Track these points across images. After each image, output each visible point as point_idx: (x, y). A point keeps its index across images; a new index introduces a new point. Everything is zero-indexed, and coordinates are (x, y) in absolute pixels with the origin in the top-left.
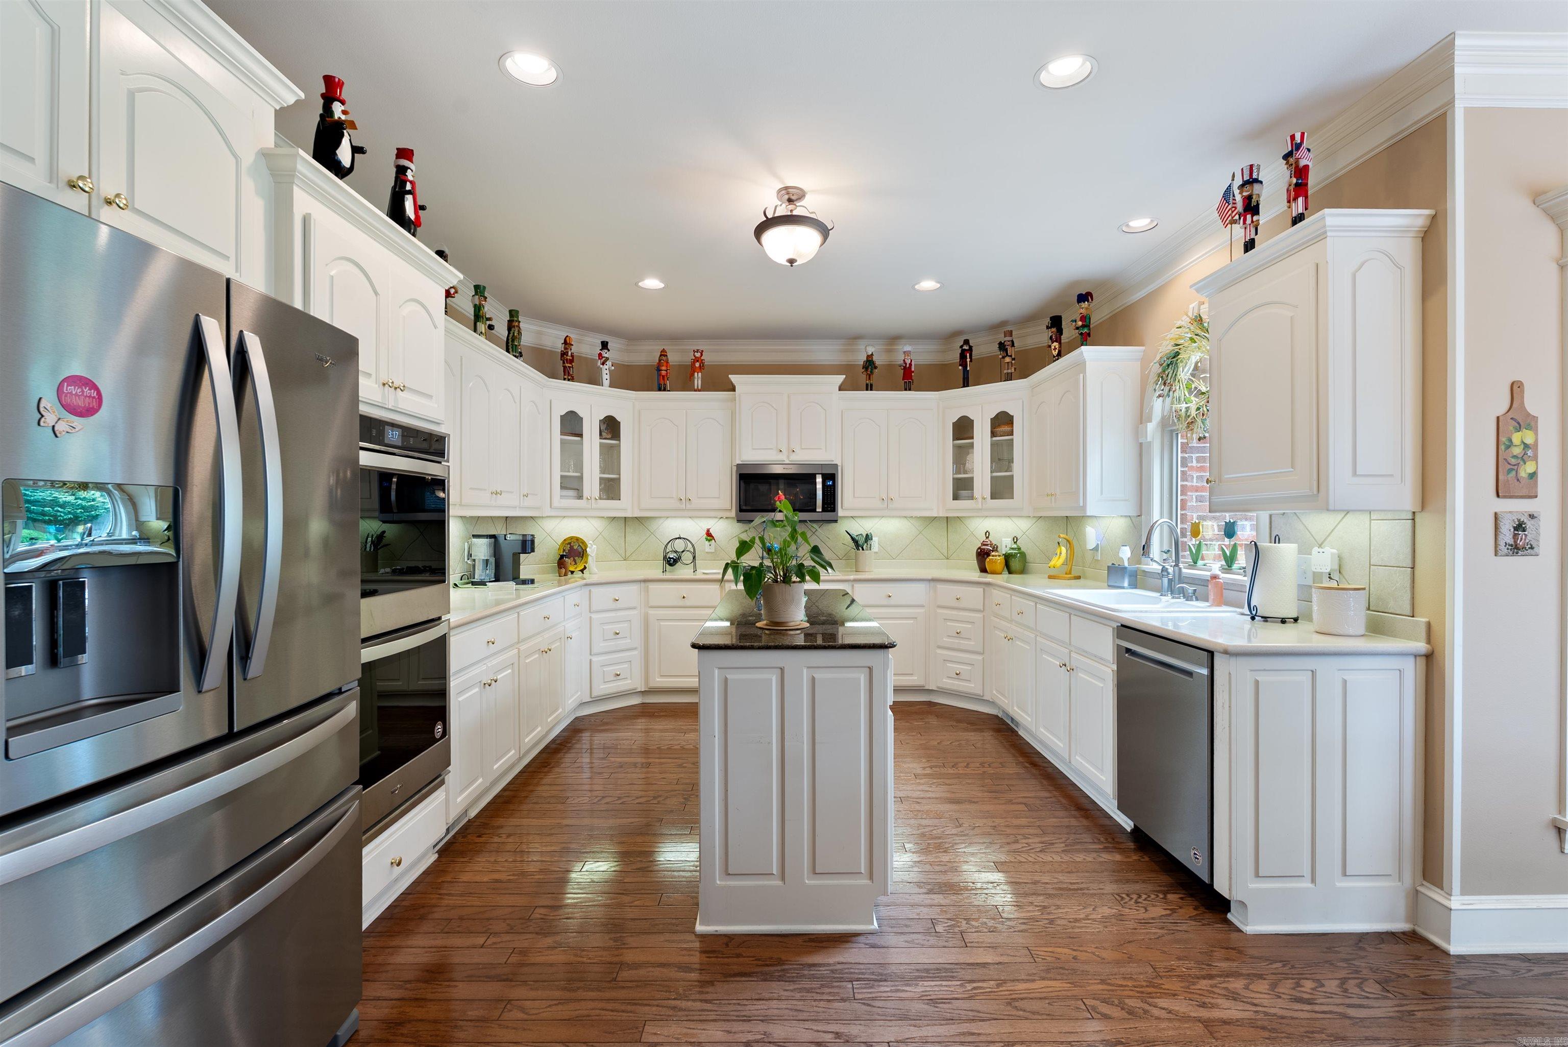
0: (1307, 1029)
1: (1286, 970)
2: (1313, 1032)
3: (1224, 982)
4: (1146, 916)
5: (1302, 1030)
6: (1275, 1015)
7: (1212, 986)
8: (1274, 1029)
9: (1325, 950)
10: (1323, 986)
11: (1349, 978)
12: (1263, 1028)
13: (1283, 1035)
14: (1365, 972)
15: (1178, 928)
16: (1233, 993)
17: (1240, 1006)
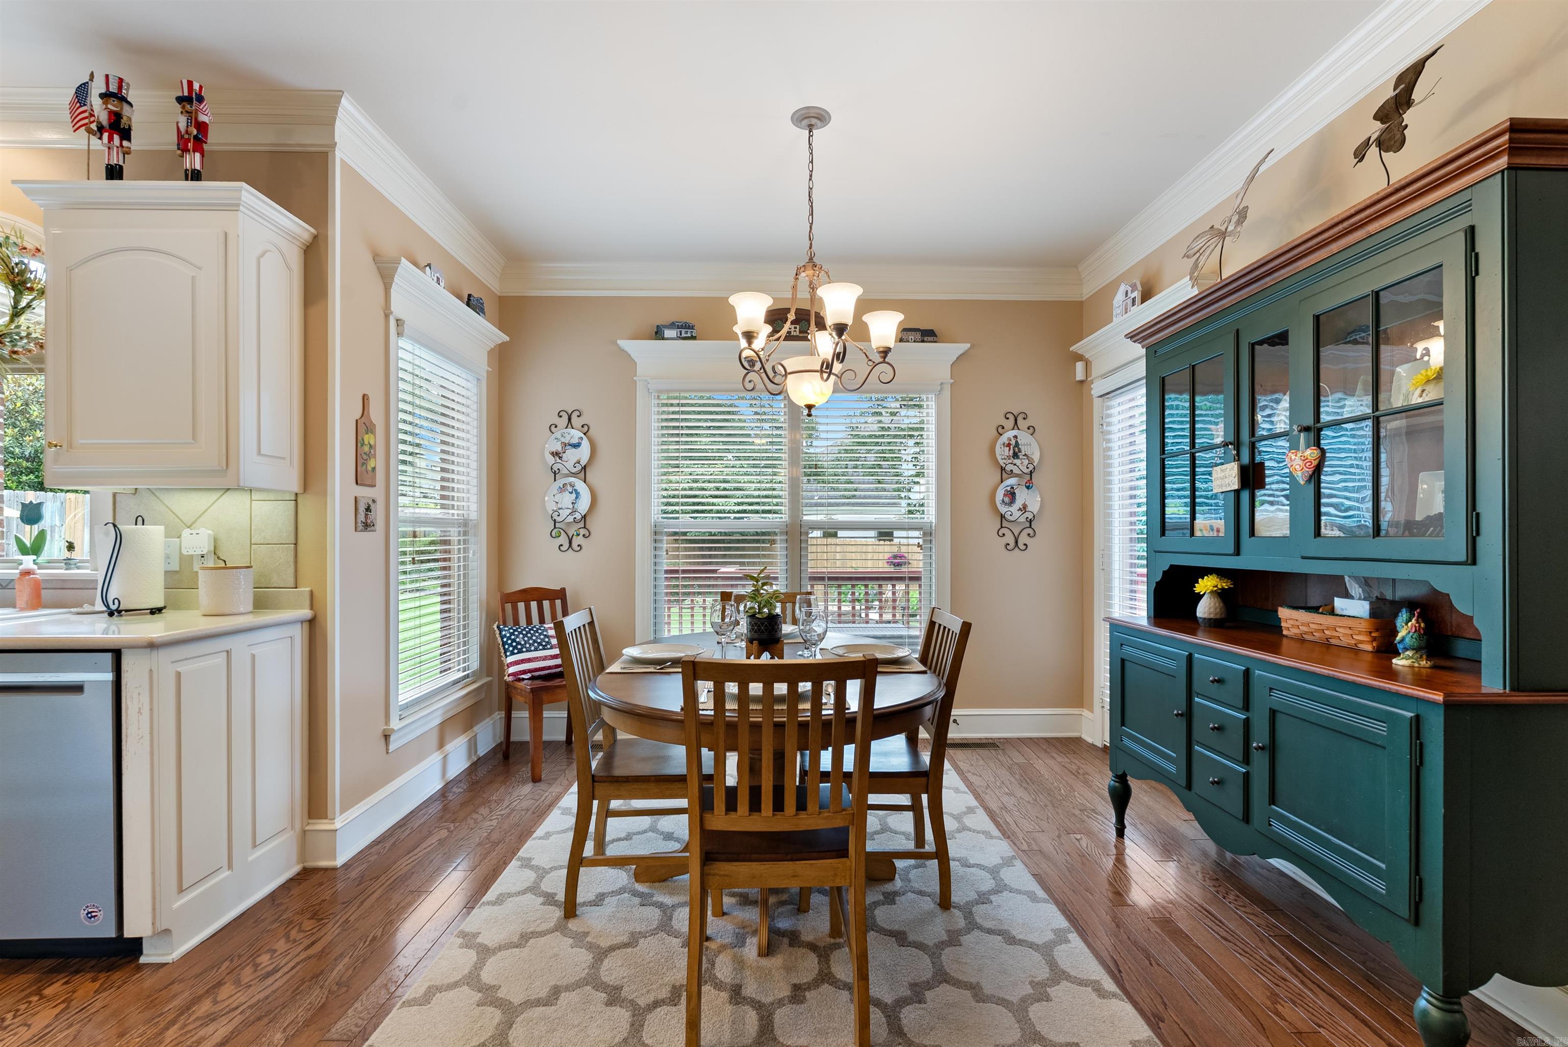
0: (292, 989)
1: (236, 962)
2: (298, 988)
3: (190, 1016)
4: (34, 1030)
5: (289, 993)
6: (259, 1001)
7: (181, 1029)
8: (268, 1011)
9: (254, 925)
10: (275, 951)
11: (289, 931)
12: (259, 1019)
13: (279, 1009)
14: (296, 918)
15: (92, 1011)
16: (208, 1016)
17: (224, 1020)
